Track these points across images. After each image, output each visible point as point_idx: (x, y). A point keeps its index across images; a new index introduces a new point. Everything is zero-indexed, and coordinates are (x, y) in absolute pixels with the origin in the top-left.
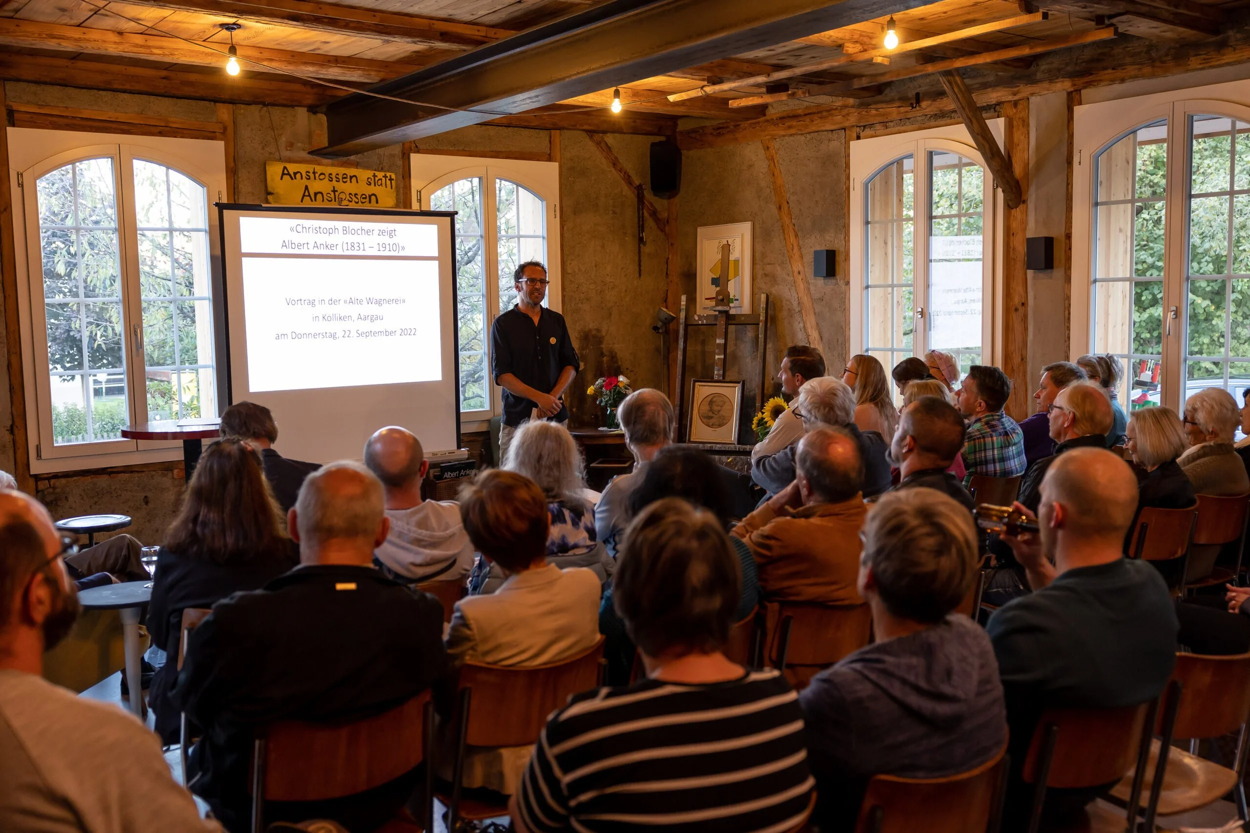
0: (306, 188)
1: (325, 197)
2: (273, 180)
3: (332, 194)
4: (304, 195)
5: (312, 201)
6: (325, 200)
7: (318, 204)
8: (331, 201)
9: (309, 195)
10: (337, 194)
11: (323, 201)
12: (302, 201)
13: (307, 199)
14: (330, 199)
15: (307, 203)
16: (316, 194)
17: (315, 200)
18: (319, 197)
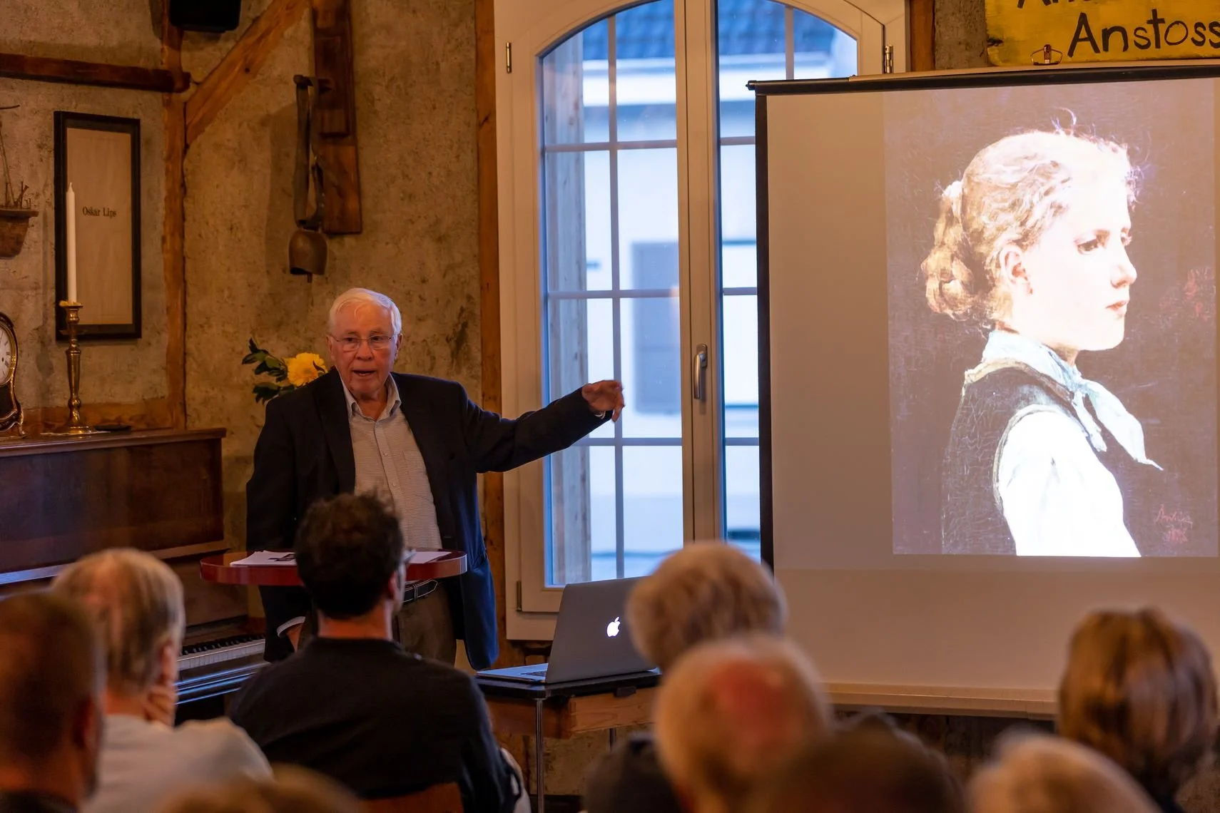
0: (1083, 19)
1: (1131, 37)
2: (999, 9)
3: (1150, 28)
4: (1076, 39)
5: (1096, 50)
6: (1131, 44)
7: (1114, 57)
8: (1147, 46)
9: (1090, 38)
10: (1163, 28)
11: (1126, 48)
12: (1071, 53)
13: (1084, 47)
14: (1144, 42)
15: (1085, 57)
16: (1106, 33)
17: (1106, 49)
18: (1116, 39)
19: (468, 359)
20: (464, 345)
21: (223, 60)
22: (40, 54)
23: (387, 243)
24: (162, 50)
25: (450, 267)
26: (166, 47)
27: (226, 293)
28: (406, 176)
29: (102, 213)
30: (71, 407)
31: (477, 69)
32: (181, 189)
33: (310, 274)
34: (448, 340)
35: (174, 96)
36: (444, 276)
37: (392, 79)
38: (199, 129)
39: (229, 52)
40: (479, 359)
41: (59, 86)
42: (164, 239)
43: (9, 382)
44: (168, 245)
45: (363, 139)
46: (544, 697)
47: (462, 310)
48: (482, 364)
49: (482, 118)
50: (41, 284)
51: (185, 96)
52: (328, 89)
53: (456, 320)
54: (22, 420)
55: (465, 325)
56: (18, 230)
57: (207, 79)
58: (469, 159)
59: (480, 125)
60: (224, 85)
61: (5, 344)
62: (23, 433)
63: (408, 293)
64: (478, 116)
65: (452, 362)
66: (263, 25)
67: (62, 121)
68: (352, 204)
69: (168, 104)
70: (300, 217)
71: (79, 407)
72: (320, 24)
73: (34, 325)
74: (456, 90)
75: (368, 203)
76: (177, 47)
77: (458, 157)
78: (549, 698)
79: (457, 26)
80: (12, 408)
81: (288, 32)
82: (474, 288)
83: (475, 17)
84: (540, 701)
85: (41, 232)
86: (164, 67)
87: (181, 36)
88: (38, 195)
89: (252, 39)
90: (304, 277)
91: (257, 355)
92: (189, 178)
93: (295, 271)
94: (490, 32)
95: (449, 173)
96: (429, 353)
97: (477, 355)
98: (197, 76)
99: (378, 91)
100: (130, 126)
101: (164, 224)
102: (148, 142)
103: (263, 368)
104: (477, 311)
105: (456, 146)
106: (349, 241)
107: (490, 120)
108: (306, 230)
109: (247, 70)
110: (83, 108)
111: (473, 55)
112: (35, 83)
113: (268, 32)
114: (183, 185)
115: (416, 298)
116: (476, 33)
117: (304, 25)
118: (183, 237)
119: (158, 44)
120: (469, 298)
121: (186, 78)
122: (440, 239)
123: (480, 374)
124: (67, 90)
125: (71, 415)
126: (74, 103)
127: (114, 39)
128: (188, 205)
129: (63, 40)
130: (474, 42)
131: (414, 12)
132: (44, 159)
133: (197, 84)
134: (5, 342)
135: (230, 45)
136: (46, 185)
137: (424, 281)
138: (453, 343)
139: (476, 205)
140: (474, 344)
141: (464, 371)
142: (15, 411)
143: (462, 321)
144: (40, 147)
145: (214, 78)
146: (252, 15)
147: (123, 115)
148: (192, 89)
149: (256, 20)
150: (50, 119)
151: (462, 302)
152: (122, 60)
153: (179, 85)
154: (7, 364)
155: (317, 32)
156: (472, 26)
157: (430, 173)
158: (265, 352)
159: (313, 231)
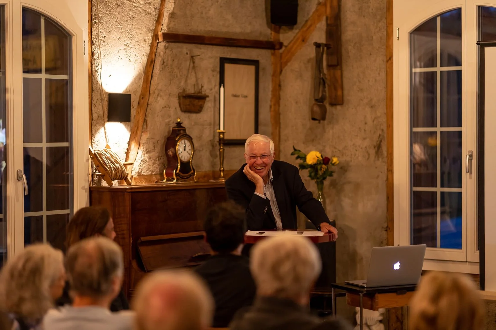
19: (382, 155)
20: (380, 149)
21: (295, 37)
22: (214, 35)
23: (352, 109)
24: (271, 34)
25: (375, 118)
26: (273, 32)
27: (294, 128)
28: (360, 82)
29: (241, 96)
30: (220, 171)
31: (387, 39)
32: (278, 87)
33: (319, 121)
34: (374, 147)
35: (276, 51)
36: (373, 121)
37: (355, 43)
38: (286, 63)
39: (297, 34)
40: (386, 155)
41: (222, 48)
42: (271, 107)
43: (190, 161)
44: (273, 109)
45: (344, 67)
46: (363, 293)
47: (380, 135)
48: (387, 157)
49: (388, 58)
50: (212, 123)
51: (281, 51)
52: (330, 48)
53: (378, 139)
54: (195, 175)
55: (381, 141)
56: (201, 103)
57: (289, 44)
58: (383, 75)
59: (387, 61)
60: (295, 46)
61: (189, 146)
62: (196, 180)
63: (360, 128)
64: (387, 57)
65: (376, 156)
66: (309, 23)
67: (223, 61)
68: (339, 93)
69: (273, 54)
70: (317, 98)
71: (223, 171)
72: (329, 22)
73: (209, 139)
74: (379, 47)
75: (346, 92)
76: (277, 32)
77: (379, 74)
78: (365, 294)
79: (379, 21)
80: (191, 170)
81: (318, 25)
82: (384, 127)
83: (386, 18)
84: (361, 295)
85: (213, 103)
86: (272, 40)
87: (280, 28)
88: (211, 89)
89: (305, 29)
90: (317, 122)
91: (296, 152)
92: (282, 83)
93: (314, 119)
94: (392, 24)
95: (376, 80)
96: (367, 152)
97: (385, 153)
98: (285, 43)
99: (350, 48)
100: (255, 63)
101: (271, 101)
102: (264, 69)
103: (298, 157)
104: (385, 135)
105: (378, 70)
106: (339, 107)
107: (391, 59)
108: (318, 103)
109: (303, 41)
110: (234, 56)
111: (385, 33)
112: (211, 46)
113: (311, 26)
114: (280, 86)
115: (363, 130)
116: (387, 24)
117: (324, 22)
118: (279, 106)
119: (269, 31)
120: (383, 130)
121: (281, 45)
122: (372, 107)
123: (386, 161)
124: (226, 49)
125: (220, 174)
126: (229, 54)
127: (248, 29)
128: (282, 93)
129: (224, 30)
130: (386, 28)
131: (364, 16)
132: (215, 76)
133: (286, 46)
134: (188, 145)
135: (297, 31)
136: (215, 86)
137: (366, 123)
138: (376, 148)
139: (386, 93)
140: (384, 148)
141: (380, 159)
142: (192, 171)
143: (380, 139)
144: (213, 71)
145: (291, 44)
146: (305, 19)
147: (252, 59)
148: (283, 48)
149: (307, 21)
150: (218, 60)
151: (380, 132)
152: (253, 37)
153: (277, 47)
154: (189, 154)
155: (328, 25)
156: (385, 21)
157: (369, 81)
158: (300, 151)
159: (321, 104)
